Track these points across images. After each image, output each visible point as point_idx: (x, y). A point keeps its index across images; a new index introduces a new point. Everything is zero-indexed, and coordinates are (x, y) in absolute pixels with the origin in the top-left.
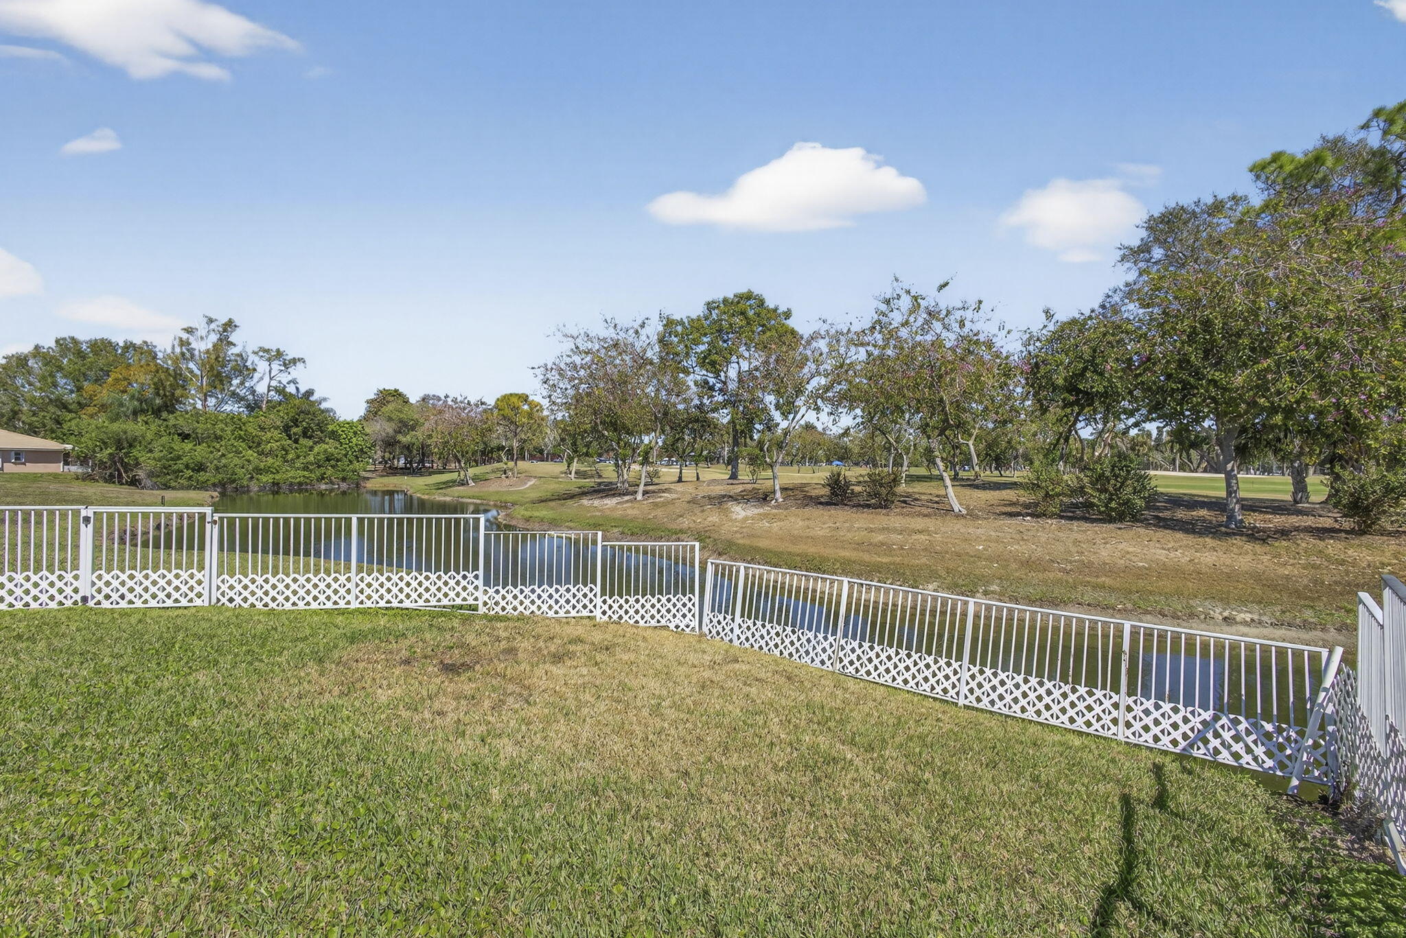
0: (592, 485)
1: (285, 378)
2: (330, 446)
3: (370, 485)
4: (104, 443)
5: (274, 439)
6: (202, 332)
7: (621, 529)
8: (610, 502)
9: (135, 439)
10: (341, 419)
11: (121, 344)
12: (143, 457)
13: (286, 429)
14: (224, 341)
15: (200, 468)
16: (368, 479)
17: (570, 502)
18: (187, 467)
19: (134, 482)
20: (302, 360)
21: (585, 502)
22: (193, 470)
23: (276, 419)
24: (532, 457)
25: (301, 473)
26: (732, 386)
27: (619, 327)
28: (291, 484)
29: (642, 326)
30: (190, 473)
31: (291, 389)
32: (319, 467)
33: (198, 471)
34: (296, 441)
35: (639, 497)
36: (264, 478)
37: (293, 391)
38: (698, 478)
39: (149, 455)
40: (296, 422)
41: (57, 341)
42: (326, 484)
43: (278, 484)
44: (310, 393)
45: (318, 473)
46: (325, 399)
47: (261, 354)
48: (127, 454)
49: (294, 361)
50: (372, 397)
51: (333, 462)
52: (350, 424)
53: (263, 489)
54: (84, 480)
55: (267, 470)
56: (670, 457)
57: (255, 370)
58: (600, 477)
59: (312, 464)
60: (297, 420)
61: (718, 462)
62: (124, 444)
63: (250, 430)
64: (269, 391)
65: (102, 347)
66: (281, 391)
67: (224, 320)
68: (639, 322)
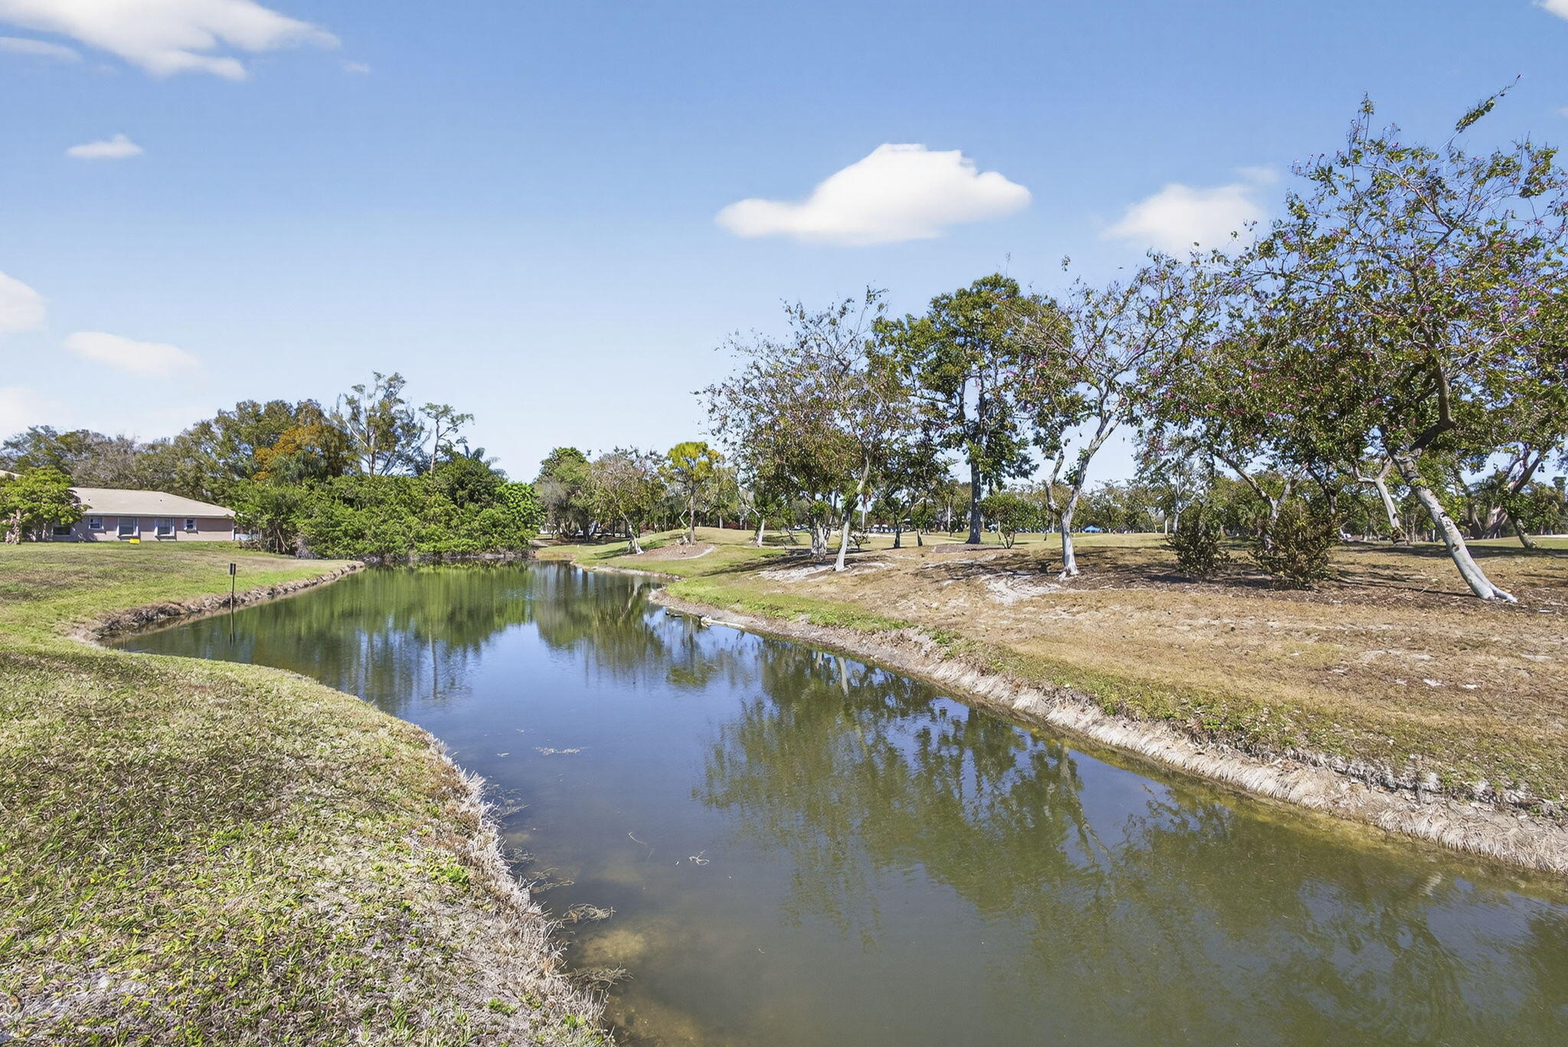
0: (784, 552)
1: (453, 437)
2: (496, 511)
3: (539, 555)
4: (266, 509)
5: (438, 505)
6: (370, 389)
7: (809, 616)
8: (798, 574)
9: (295, 504)
10: (510, 482)
11: (295, 406)
12: (301, 523)
13: (452, 492)
14: (390, 397)
15: (359, 535)
16: (537, 547)
17: (747, 574)
18: (346, 534)
19: (292, 552)
20: (471, 417)
21: (765, 574)
22: (352, 538)
23: (441, 481)
24: (726, 526)
25: (465, 540)
26: (971, 414)
27: (807, 318)
28: (454, 554)
29: (843, 313)
30: (346, 541)
31: (459, 449)
32: (485, 533)
33: (357, 538)
34: (462, 506)
35: (840, 566)
36: (425, 547)
37: (462, 451)
38: (920, 544)
39: (306, 521)
40: (462, 485)
41: (238, 405)
42: (492, 552)
43: (440, 553)
44: (479, 453)
45: (484, 539)
46: (496, 460)
47: (429, 410)
48: (284, 520)
49: (462, 418)
50: (547, 457)
51: (500, 529)
52: (520, 487)
53: (423, 559)
54: (247, 548)
55: (429, 538)
56: (881, 523)
57: (422, 429)
58: (795, 543)
59: (476, 531)
60: (463, 481)
61: (938, 529)
62: (283, 509)
63: (415, 493)
64: (436, 451)
65: (277, 408)
66: (447, 450)
67: (391, 375)
68: (838, 308)
